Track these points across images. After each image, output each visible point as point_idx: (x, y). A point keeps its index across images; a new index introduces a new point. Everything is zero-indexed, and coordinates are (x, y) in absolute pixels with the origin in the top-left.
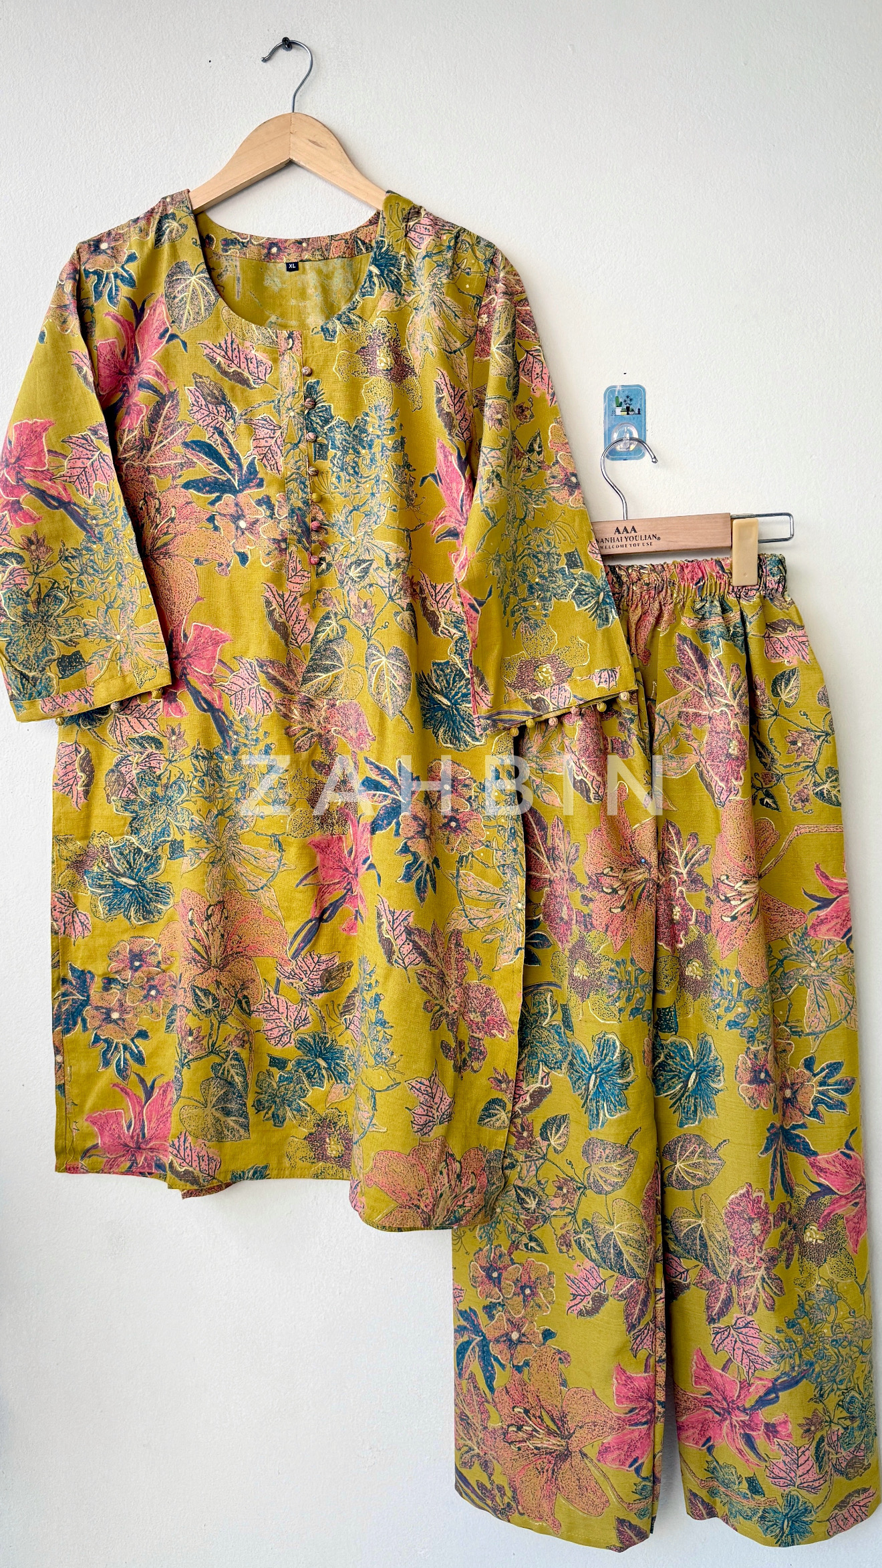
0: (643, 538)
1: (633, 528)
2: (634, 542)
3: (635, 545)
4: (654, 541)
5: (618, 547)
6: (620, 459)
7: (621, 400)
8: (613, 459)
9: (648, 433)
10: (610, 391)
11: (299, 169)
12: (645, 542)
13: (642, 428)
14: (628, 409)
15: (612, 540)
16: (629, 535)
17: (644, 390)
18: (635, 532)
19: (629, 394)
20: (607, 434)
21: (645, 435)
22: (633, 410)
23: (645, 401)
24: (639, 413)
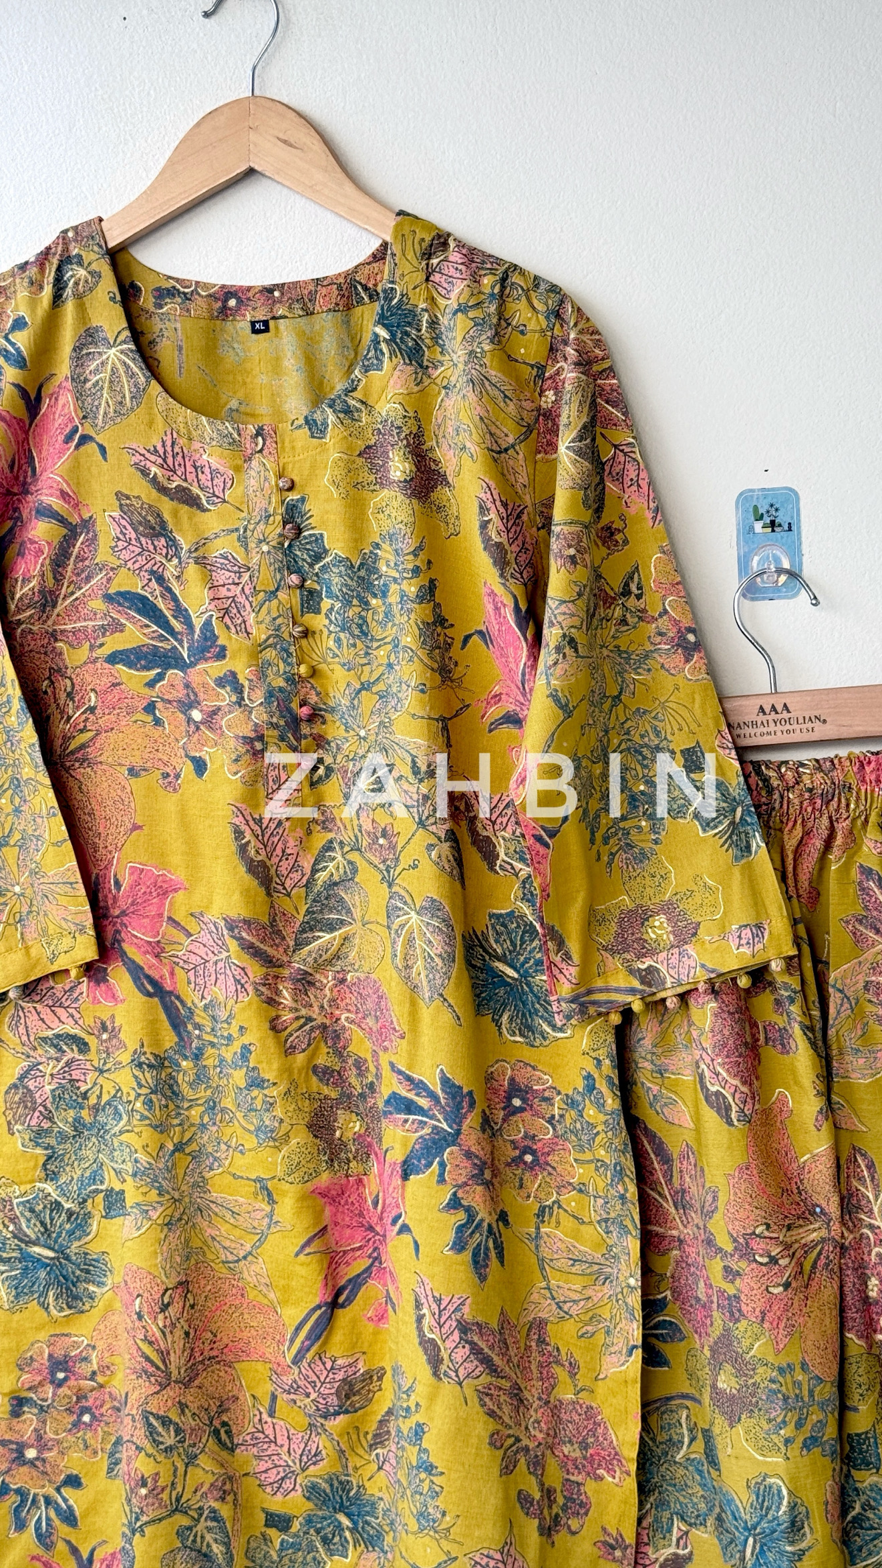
0: (801, 721)
1: (785, 705)
2: (788, 727)
3: (788, 731)
4: (817, 725)
5: (762, 735)
6: (764, 599)
7: (761, 511)
8: (753, 599)
9: (805, 559)
10: (744, 497)
11: (264, 180)
12: (804, 726)
13: (795, 552)
14: (773, 523)
15: (754, 724)
16: (779, 717)
17: (796, 494)
18: (789, 711)
19: (774, 501)
20: (743, 563)
21: (801, 564)
22: (780, 525)
23: (798, 510)
24: (790, 529)
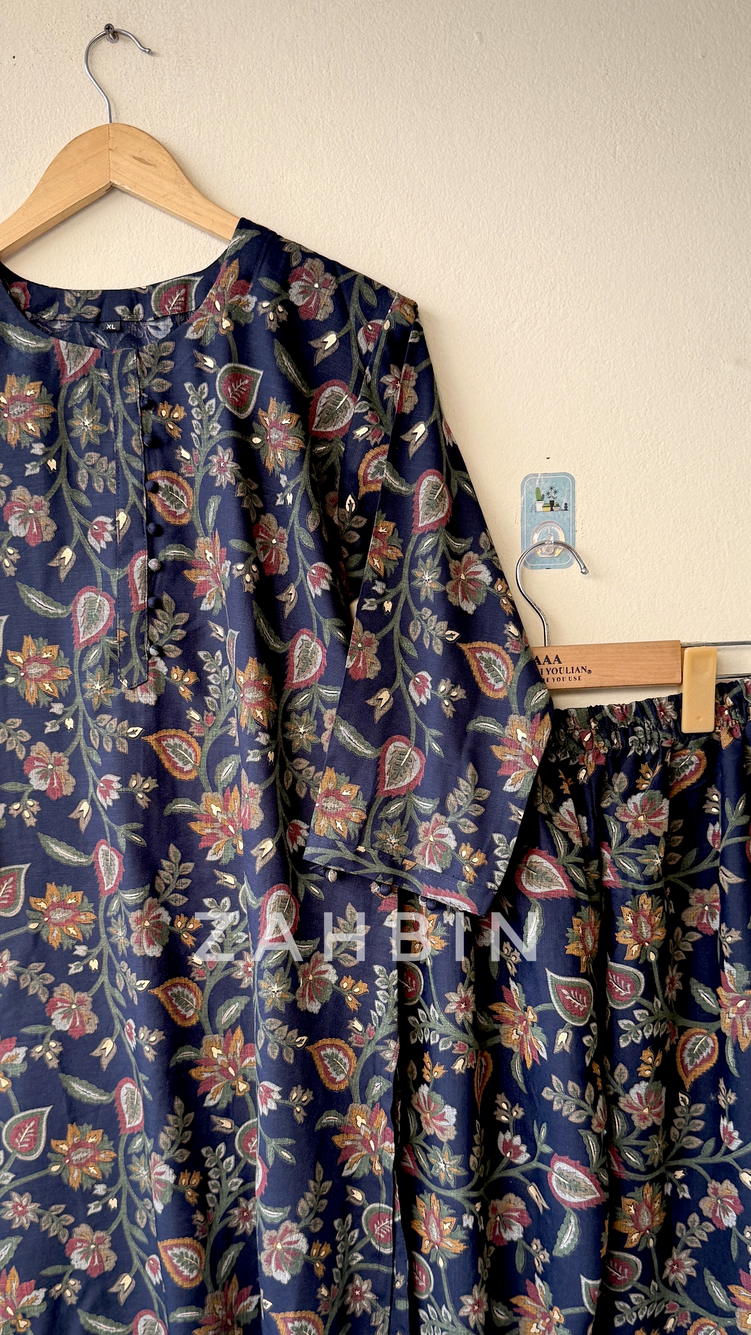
0: (570, 670)
1: (557, 657)
2: (558, 675)
3: (559, 679)
4: (583, 674)
6: (542, 568)
7: (543, 492)
8: (532, 568)
9: (577, 534)
10: (529, 481)
12: (572, 675)
13: (570, 528)
14: (552, 503)
16: (552, 666)
17: (573, 478)
18: (560, 662)
19: (554, 485)
20: (526, 536)
21: (574, 538)
22: (558, 505)
23: (574, 493)
24: (566, 510)
